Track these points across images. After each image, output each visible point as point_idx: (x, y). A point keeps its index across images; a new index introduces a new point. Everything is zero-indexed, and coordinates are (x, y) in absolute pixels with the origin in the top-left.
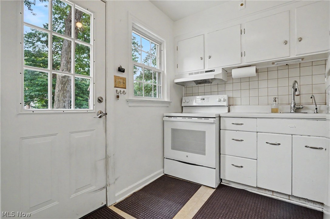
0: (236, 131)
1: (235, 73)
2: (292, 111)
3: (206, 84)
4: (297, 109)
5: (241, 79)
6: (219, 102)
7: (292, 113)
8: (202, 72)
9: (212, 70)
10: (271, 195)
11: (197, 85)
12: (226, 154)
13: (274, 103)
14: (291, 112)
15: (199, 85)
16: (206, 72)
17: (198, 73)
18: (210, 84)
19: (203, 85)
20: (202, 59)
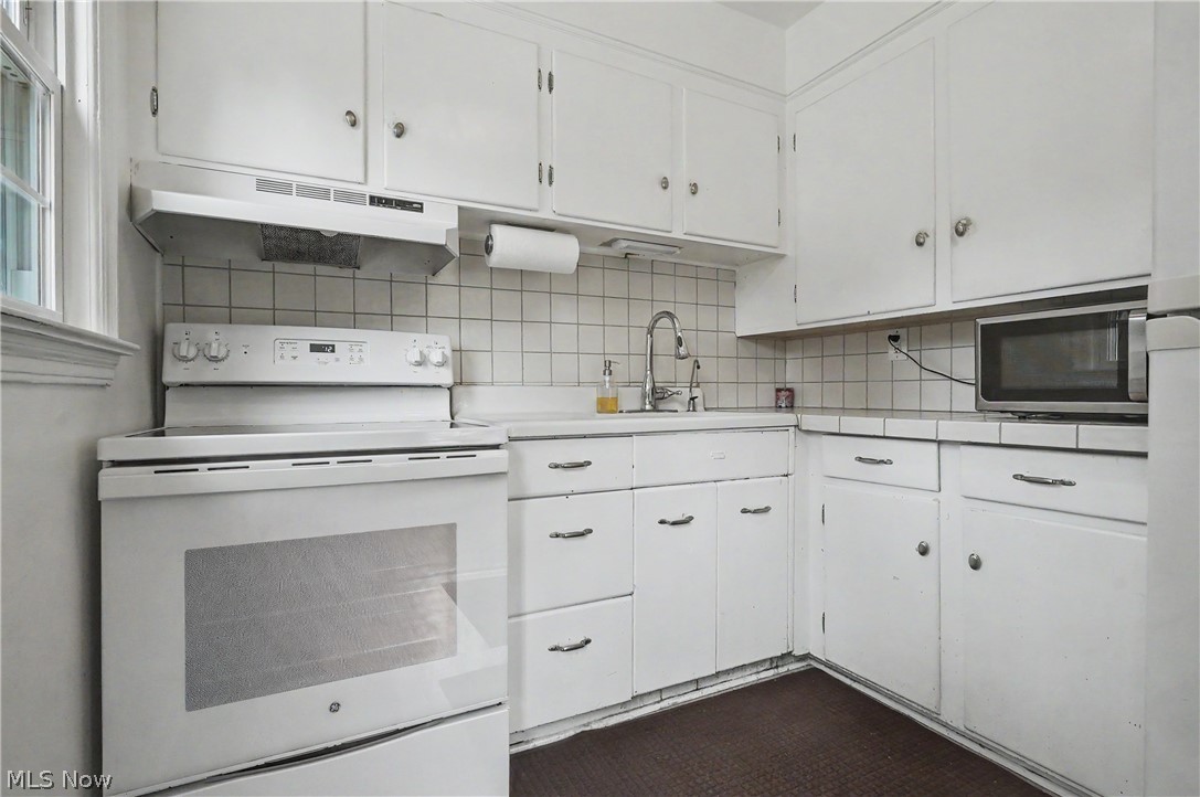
0: (567, 495)
1: (509, 245)
2: (648, 407)
3: (322, 269)
4: (658, 399)
5: (523, 278)
6: (419, 369)
7: (648, 411)
8: (346, 197)
9: (412, 203)
10: (658, 702)
11: (268, 265)
12: (527, 610)
13: (607, 378)
14: (643, 410)
15: (281, 266)
16: (376, 201)
17: (323, 194)
18: (348, 272)
19: (308, 268)
20: (354, 124)
